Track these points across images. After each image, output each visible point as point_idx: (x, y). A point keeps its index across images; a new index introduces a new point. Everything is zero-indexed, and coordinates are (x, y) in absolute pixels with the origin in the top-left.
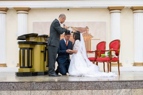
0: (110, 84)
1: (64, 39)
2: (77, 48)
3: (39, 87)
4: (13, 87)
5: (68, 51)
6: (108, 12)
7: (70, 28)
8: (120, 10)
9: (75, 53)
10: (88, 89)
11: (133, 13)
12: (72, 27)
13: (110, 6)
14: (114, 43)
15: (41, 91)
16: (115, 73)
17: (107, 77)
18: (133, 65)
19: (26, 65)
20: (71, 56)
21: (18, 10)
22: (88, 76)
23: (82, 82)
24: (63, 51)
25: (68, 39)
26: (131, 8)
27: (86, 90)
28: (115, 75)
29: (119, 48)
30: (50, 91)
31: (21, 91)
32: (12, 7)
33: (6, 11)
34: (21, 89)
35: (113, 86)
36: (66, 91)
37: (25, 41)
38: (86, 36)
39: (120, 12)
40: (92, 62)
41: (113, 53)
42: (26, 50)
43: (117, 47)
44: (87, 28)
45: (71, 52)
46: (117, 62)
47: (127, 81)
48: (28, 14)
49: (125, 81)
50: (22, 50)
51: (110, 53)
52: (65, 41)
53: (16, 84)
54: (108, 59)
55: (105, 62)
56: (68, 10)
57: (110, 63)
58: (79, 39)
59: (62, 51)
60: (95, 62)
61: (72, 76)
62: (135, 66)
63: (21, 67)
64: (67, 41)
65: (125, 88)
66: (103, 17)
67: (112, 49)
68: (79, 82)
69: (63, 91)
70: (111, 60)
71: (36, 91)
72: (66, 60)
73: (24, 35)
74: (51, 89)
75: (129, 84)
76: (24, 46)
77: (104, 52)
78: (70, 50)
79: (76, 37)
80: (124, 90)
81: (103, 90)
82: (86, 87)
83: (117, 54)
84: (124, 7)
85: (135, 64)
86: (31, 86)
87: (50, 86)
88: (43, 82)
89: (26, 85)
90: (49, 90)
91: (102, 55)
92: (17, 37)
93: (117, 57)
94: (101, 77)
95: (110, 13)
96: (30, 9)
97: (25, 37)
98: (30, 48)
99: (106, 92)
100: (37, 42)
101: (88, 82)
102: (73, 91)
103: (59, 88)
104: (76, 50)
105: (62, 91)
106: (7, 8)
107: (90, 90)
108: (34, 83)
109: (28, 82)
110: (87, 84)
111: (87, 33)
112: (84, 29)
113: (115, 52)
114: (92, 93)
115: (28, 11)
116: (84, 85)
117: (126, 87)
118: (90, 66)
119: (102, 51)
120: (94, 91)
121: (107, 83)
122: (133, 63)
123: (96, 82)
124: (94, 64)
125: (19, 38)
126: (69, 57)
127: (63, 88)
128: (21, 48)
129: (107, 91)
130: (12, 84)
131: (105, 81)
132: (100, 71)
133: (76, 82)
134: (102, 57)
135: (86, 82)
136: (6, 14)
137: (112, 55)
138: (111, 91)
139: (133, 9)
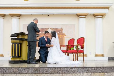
0: (75, 69)
1: (44, 37)
2: (53, 43)
3: (24, 71)
4: (6, 71)
5: (47, 45)
6: (77, 18)
7: (49, 29)
8: (86, 16)
9: (52, 46)
10: (60, 73)
11: (95, 18)
12: (50, 28)
13: (78, 13)
14: (80, 40)
15: (25, 74)
16: (80, 62)
17: (74, 64)
18: (94, 56)
19: (16, 55)
20: (49, 49)
21: (12, 16)
22: (61, 63)
23: (55, 68)
24: (44, 45)
25: (47, 37)
26: (93, 15)
27: (58, 74)
28: (80, 63)
29: (84, 43)
31: (11, 74)
32: (8, 13)
33: (4, 17)
34: (11, 73)
35: (78, 71)
36: (44, 74)
37: (16, 38)
38: (61, 35)
39: (86, 18)
40: (64, 53)
41: (79, 47)
42: (17, 45)
43: (82, 42)
44: (62, 29)
45: (49, 46)
46: (82, 54)
47: (88, 67)
48: (19, 18)
49: (87, 67)
50: (13, 44)
51: (77, 47)
52: (45, 38)
53: (8, 69)
54: (75, 51)
55: (74, 54)
56: (48, 16)
57: (78, 54)
58: (55, 37)
59: (42, 45)
60: (67, 54)
61: (49, 63)
62: (97, 56)
63: (13, 57)
64: (46, 38)
65: (86, 73)
66: (73, 21)
67: (79, 44)
68: (53, 68)
69: (42, 74)
70: (78, 52)
71: (22, 74)
72: (46, 52)
73: (16, 34)
74: (33, 73)
75: (89, 69)
76: (15, 42)
77: (73, 46)
78: (48, 45)
79: (53, 35)
80: (86, 74)
81: (71, 74)
82: (58, 71)
83: (82, 48)
84: (88, 14)
85: (96, 55)
86: (18, 71)
87: (32, 70)
88: (27, 68)
89: (15, 70)
90: (31, 73)
91: (71, 48)
92: (10, 35)
93: (82, 50)
94: (70, 64)
95: (78, 18)
96: (21, 15)
97: (16, 35)
98: (19, 43)
99: (72, 75)
100: (24, 39)
101: (60, 68)
102: (49, 74)
103: (39, 72)
104: (53, 44)
105: (40, 74)
106: (4, 14)
107: (61, 74)
108: (21, 69)
109: (16, 68)
110: (59, 69)
111: (61, 32)
112: (59, 29)
113: (80, 46)
115: (20, 17)
116: (57, 70)
117: (88, 71)
118: (63, 56)
119: (71, 45)
120: (64, 74)
123: (66, 68)
124: (66, 54)
125: (12, 36)
126: (48, 50)
127: (42, 72)
128: (13, 43)
129: (74, 74)
130: (5, 69)
131: (72, 68)
132: (70, 60)
133: (51, 68)
134: (71, 49)
135: (58, 68)
136: (4, 18)
137: (78, 49)
138: (76, 74)
139: (95, 15)
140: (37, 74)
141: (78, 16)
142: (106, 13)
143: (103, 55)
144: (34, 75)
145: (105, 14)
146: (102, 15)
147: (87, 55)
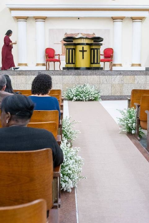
4: (52, 74)
6: (112, 21)
7: (80, 34)
8: (122, 19)
10: (97, 75)
11: (133, 22)
12: (81, 34)
13: (113, 16)
15: (69, 76)
18: (131, 65)
21: (36, 18)
26: (131, 18)
30: (74, 76)
31: (57, 76)
32: (32, 16)
35: (112, 73)
36: (84, 76)
39: (122, 21)
44: (94, 34)
48: (44, 21)
49: (120, 71)
56: (79, 19)
71: (66, 76)
74: (75, 75)
75: (122, 72)
76: (69, 47)
80: (119, 76)
84: (125, 17)
85: (133, 65)
95: (114, 22)
102: (88, 76)
106: (27, 17)
112: (91, 35)
114: (99, 77)
117: (120, 74)
120: (100, 76)
121: (109, 72)
122: (131, 64)
127: (82, 74)
129: (109, 76)
130: (52, 71)
136: (26, 21)
138: (111, 76)
139: (133, 19)
140: (79, 76)
141: (114, 19)
142: (146, 16)
143: (140, 65)
144: (76, 76)
145: (144, 17)
146: (141, 19)
147: (122, 65)
